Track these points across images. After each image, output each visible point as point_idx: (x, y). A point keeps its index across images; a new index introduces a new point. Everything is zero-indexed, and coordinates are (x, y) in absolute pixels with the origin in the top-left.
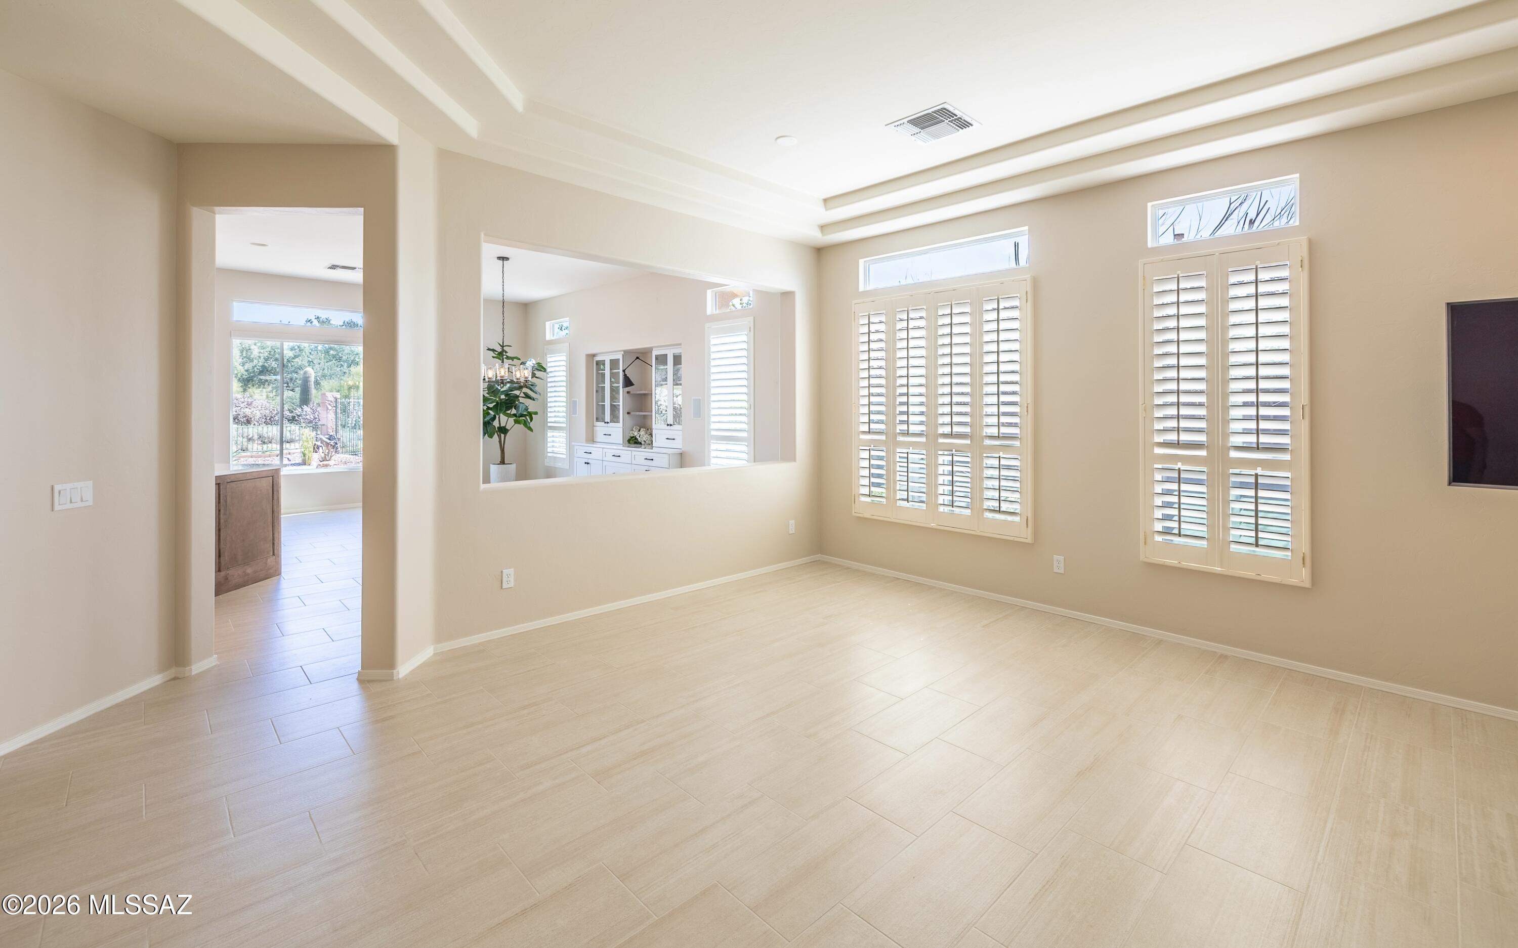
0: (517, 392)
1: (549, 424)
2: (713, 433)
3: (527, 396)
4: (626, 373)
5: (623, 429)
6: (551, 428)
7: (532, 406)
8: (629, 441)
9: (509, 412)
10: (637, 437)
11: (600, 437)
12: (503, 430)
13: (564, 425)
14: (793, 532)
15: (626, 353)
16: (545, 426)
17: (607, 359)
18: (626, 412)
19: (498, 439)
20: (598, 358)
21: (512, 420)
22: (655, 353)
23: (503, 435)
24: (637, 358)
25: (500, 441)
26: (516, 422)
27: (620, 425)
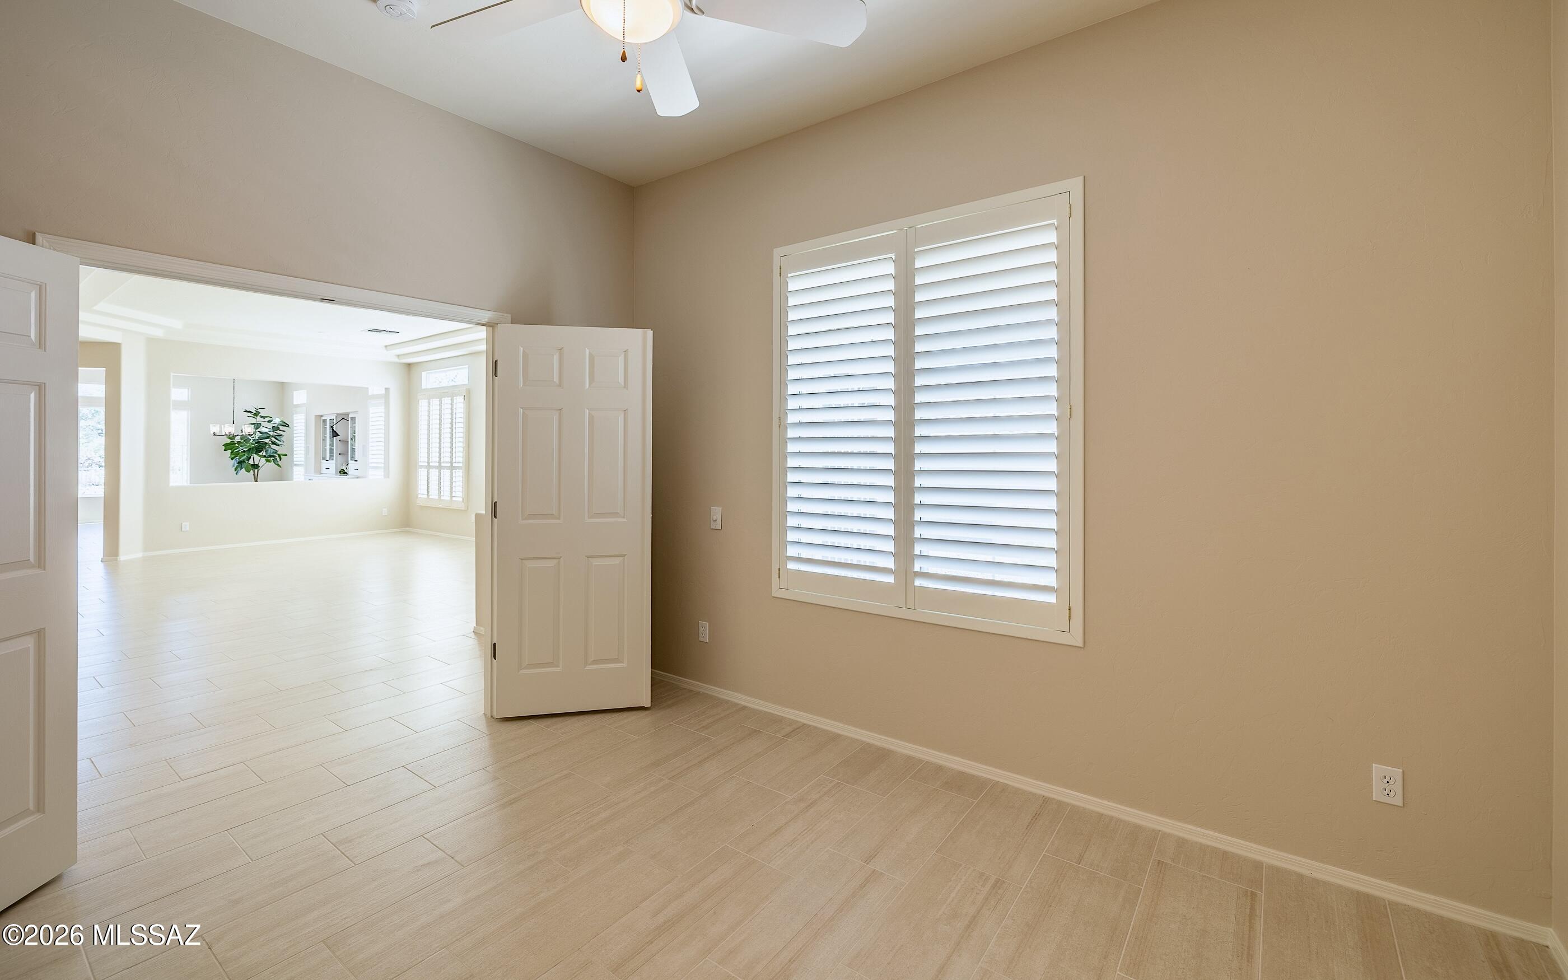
0: (267, 441)
1: (295, 463)
2: (371, 465)
3: (273, 443)
4: (335, 430)
5: (336, 465)
6: (296, 465)
7: (280, 450)
8: (340, 472)
9: (261, 454)
10: (345, 469)
11: (324, 471)
12: (255, 466)
13: (303, 463)
14: (386, 514)
15: (338, 415)
16: (292, 464)
17: (328, 418)
18: (339, 453)
19: (253, 473)
20: (323, 418)
21: (263, 460)
22: (350, 416)
23: (256, 470)
24: (343, 418)
25: (254, 474)
26: (267, 461)
27: (334, 461)
